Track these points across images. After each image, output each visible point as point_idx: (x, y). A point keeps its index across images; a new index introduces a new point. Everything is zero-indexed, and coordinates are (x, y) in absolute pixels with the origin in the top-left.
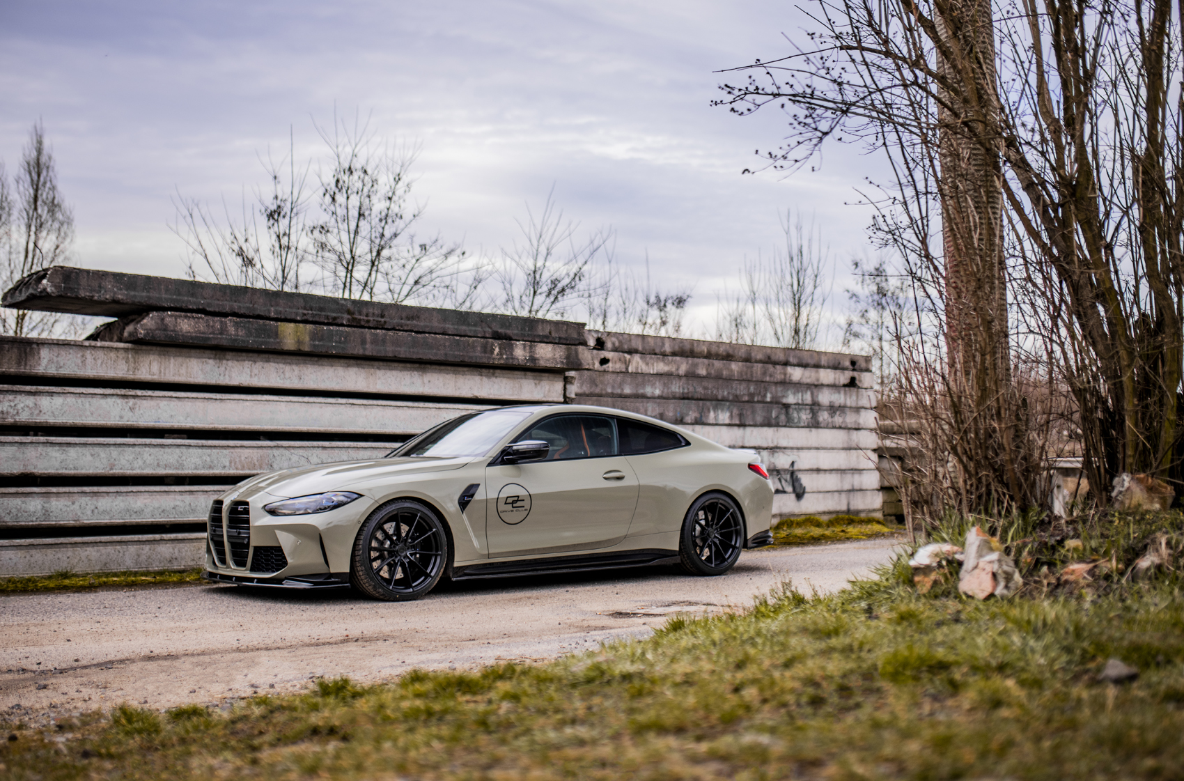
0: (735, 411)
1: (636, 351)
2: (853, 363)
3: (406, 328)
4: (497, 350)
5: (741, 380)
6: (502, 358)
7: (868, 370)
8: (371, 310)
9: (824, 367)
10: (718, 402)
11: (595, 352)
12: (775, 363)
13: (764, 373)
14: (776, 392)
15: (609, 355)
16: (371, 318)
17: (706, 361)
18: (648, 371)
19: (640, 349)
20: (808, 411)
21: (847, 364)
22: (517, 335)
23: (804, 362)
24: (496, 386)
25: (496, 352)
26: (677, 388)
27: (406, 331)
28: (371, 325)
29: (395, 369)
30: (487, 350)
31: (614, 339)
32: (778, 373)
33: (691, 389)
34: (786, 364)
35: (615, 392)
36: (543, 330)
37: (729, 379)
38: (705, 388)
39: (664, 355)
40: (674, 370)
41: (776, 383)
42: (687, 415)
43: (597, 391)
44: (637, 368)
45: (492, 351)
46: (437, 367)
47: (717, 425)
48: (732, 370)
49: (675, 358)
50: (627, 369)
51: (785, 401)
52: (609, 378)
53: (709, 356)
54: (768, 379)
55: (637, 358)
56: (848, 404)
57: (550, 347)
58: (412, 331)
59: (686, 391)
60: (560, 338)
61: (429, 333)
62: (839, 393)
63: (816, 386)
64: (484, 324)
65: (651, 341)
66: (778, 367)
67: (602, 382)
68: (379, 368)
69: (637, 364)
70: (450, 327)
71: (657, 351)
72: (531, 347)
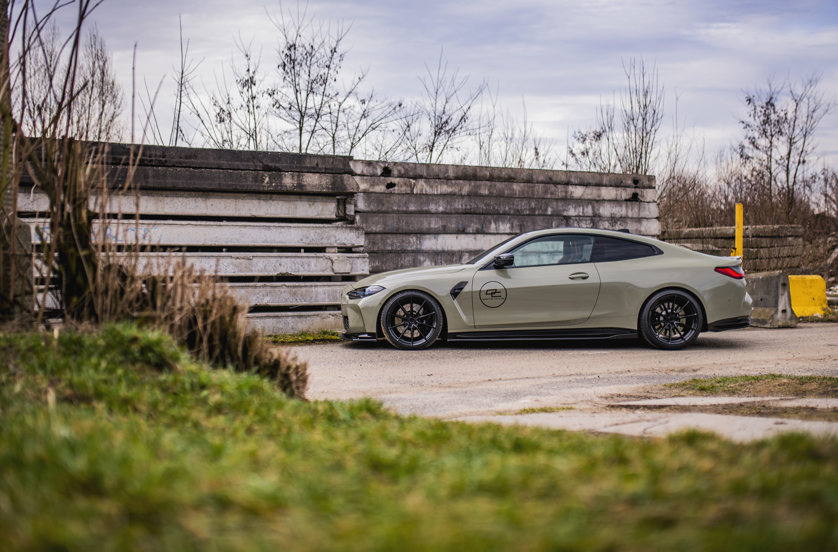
0: (516, 223)
1: (421, 177)
2: (636, 182)
3: (184, 165)
4: (267, 179)
5: (522, 198)
6: (271, 186)
7: (651, 187)
8: (154, 153)
9: (606, 186)
10: (499, 216)
11: (382, 178)
12: (556, 184)
13: (546, 192)
14: (557, 206)
15: (395, 180)
16: (154, 159)
17: (488, 183)
18: (432, 193)
19: (425, 174)
20: (589, 222)
21: (630, 182)
22: (286, 167)
23: (586, 182)
24: (273, 208)
25: (266, 182)
26: (459, 205)
27: (185, 167)
28: (153, 164)
29: (182, 196)
30: (259, 180)
31: (399, 168)
32: (560, 191)
33: (473, 206)
34: (568, 183)
35: (401, 209)
36: (310, 163)
37: (511, 197)
38: (487, 205)
39: (448, 179)
40: (457, 191)
41: (557, 200)
42: (469, 226)
43: (384, 209)
44: (422, 190)
45: (263, 181)
46: (219, 194)
47: (498, 234)
48: (513, 190)
49: (458, 181)
50: (412, 191)
51: (565, 214)
52: (395, 198)
53: (491, 179)
54: (549, 196)
55: (421, 182)
56: (630, 215)
57: (317, 176)
58: (190, 167)
59: (468, 207)
60: (326, 169)
61: (205, 168)
62: (621, 206)
63: (597, 201)
64: (255, 160)
65: (436, 169)
66: (559, 186)
67: (388, 202)
68: (167, 196)
69: (421, 186)
70: (224, 163)
71: (441, 176)
72: (298, 176)
